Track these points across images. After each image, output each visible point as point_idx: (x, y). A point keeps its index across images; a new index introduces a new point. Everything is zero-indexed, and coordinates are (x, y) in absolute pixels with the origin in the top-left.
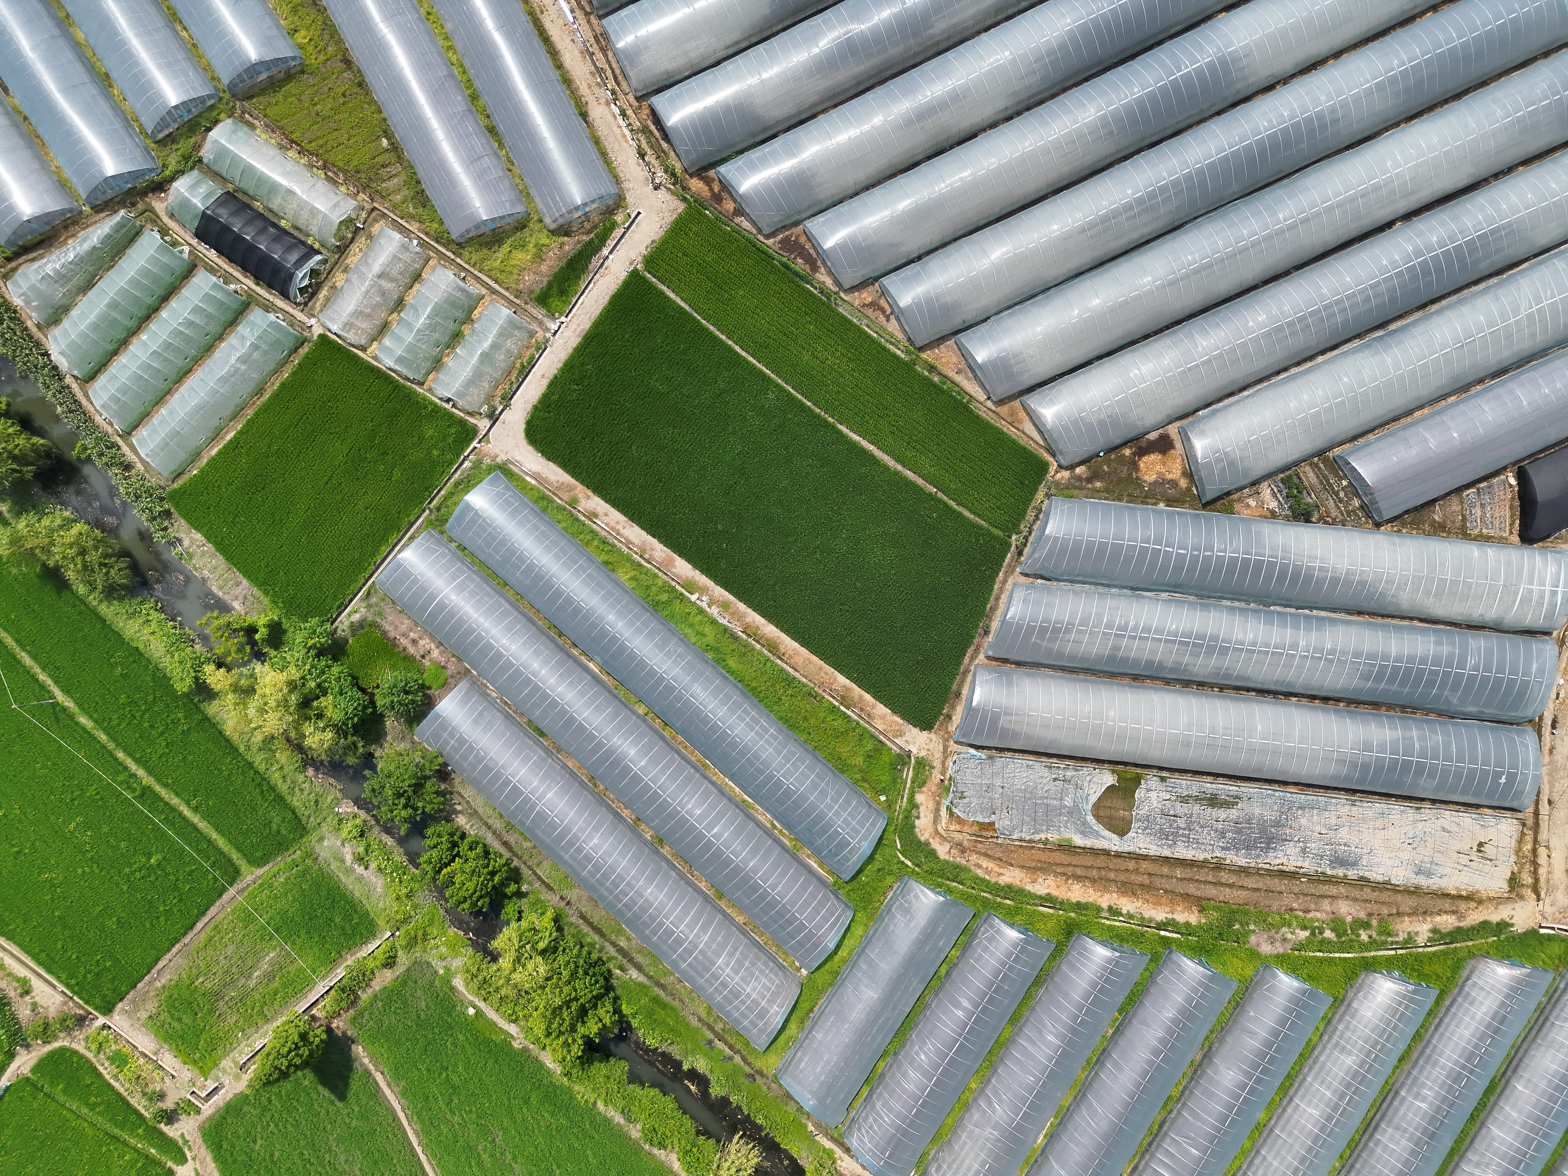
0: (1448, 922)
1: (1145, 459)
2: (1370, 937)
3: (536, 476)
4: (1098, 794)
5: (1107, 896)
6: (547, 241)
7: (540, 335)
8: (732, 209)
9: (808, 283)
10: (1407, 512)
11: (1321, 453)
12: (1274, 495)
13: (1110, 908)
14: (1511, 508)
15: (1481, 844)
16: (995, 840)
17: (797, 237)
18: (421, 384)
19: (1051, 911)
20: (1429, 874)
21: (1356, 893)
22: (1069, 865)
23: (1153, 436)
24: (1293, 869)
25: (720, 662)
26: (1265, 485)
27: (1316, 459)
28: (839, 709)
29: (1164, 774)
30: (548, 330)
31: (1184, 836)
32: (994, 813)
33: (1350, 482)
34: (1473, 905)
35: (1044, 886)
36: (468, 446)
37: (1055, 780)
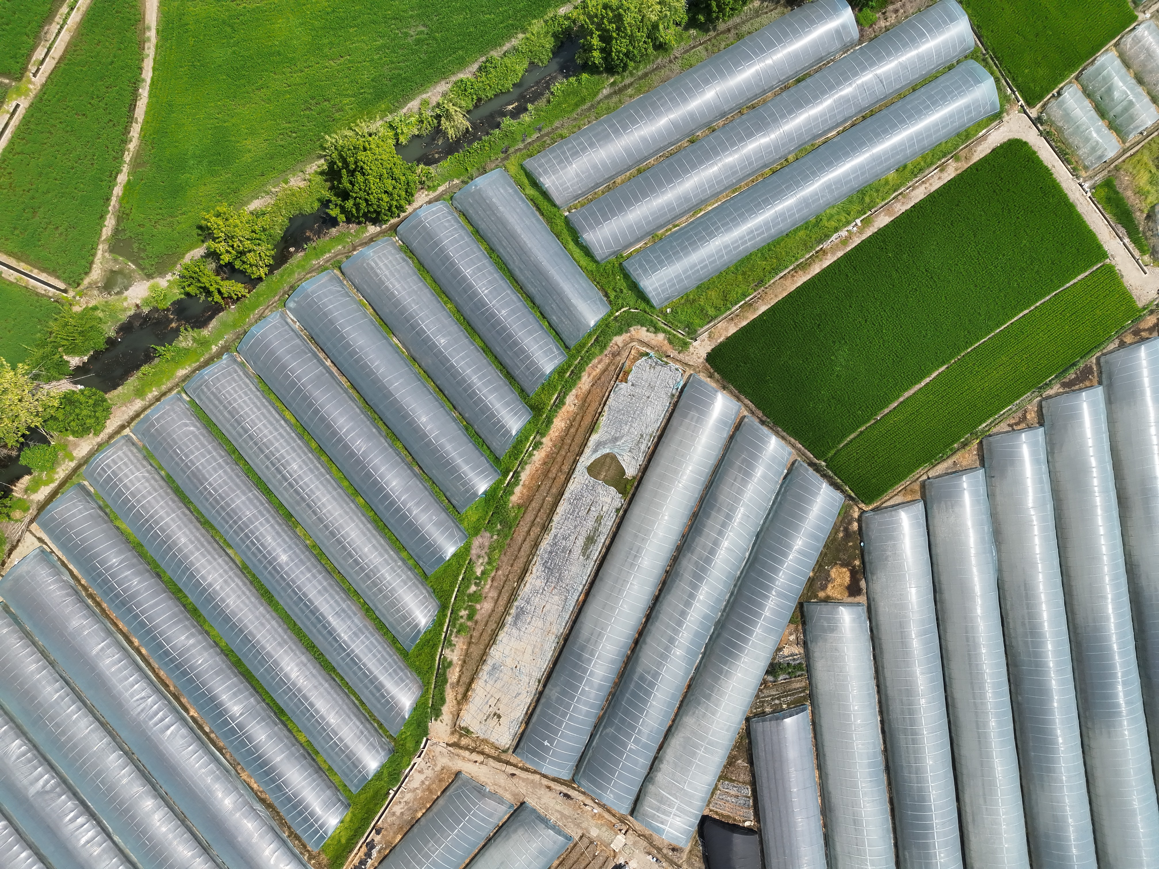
0: (453, 675)
1: (848, 574)
2: (462, 617)
3: (984, 137)
4: (621, 462)
5: (550, 444)
6: (1148, 201)
7: (1083, 174)
8: (1125, 340)
9: (1056, 377)
10: (750, 743)
11: (812, 697)
12: (792, 655)
13: (541, 443)
14: (729, 817)
15: (499, 717)
16: (614, 379)
17: (1091, 380)
18: (1077, 78)
19: (552, 401)
20: (490, 674)
21: (495, 617)
22: (580, 425)
23: (863, 584)
24: (526, 579)
25: (806, 226)
26: (802, 651)
27: (808, 692)
28: (744, 299)
29: (621, 512)
30: (1085, 181)
31: (574, 511)
32: (633, 385)
33: (784, 710)
34: (459, 697)
35: (571, 402)
36: (1022, 97)
37: (642, 436)
